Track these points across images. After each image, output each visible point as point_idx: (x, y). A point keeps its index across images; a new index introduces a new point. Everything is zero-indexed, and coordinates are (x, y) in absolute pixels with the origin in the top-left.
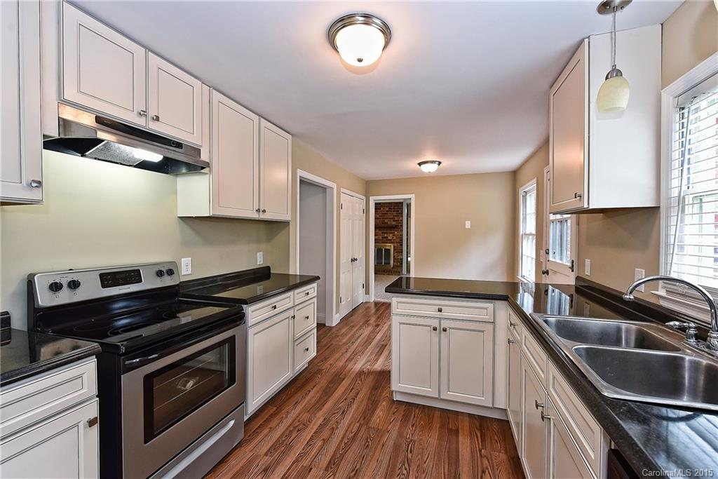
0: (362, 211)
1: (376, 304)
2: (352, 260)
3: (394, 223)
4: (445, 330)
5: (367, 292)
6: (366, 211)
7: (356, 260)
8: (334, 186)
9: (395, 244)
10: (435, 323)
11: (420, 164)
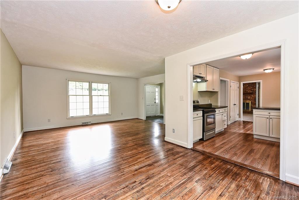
0: (237, 88)
1: (243, 121)
2: (234, 105)
3: (251, 92)
4: (271, 118)
5: (240, 117)
6: (239, 88)
7: (236, 105)
8: (229, 80)
9: (252, 101)
10: (268, 117)
11: (264, 70)
